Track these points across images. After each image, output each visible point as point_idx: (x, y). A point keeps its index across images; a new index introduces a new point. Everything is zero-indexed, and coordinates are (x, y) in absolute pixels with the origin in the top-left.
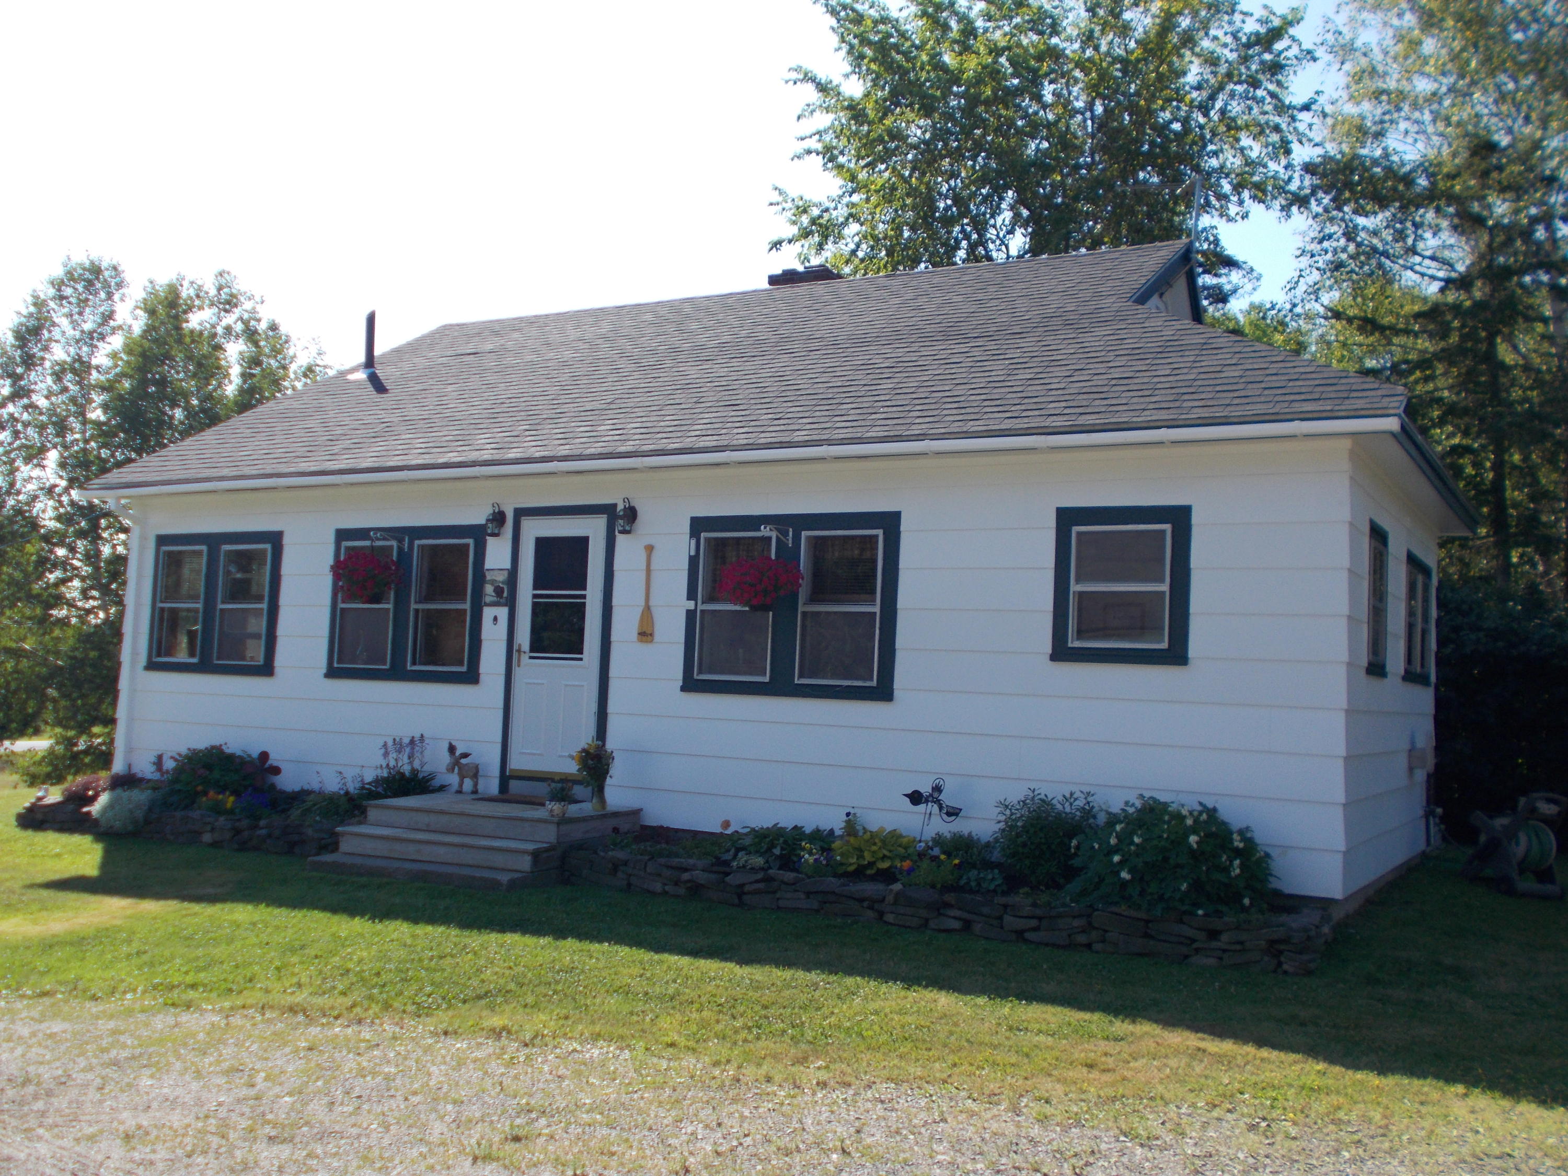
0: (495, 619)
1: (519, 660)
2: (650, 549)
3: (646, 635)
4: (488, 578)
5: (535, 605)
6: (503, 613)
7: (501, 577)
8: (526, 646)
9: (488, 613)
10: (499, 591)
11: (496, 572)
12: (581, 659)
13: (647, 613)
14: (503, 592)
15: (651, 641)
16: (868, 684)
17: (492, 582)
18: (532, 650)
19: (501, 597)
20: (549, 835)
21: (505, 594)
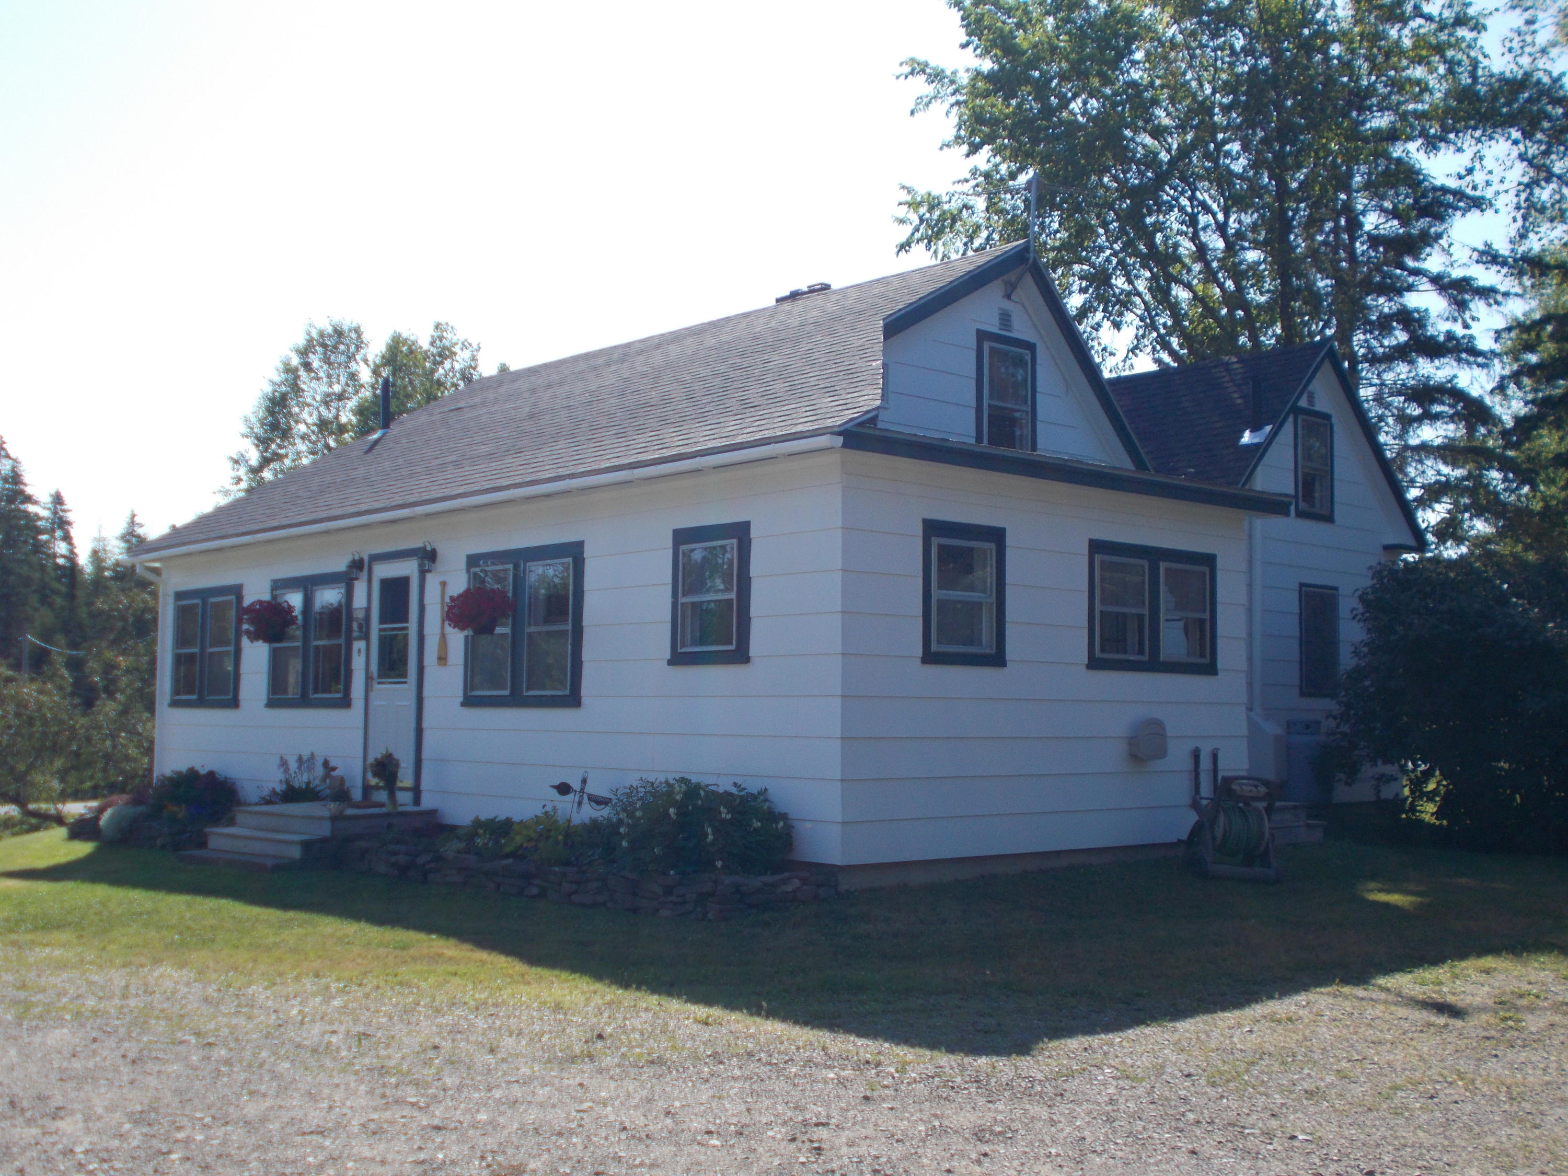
0: (359, 651)
1: (372, 686)
2: (443, 584)
3: (443, 659)
4: (355, 616)
5: (380, 636)
6: (363, 645)
7: (362, 615)
8: (375, 674)
9: (355, 646)
10: (360, 627)
11: (359, 611)
12: (405, 683)
13: (443, 640)
14: (363, 628)
15: (445, 664)
16: (564, 693)
17: (357, 620)
18: (379, 676)
19: (362, 632)
20: (325, 830)
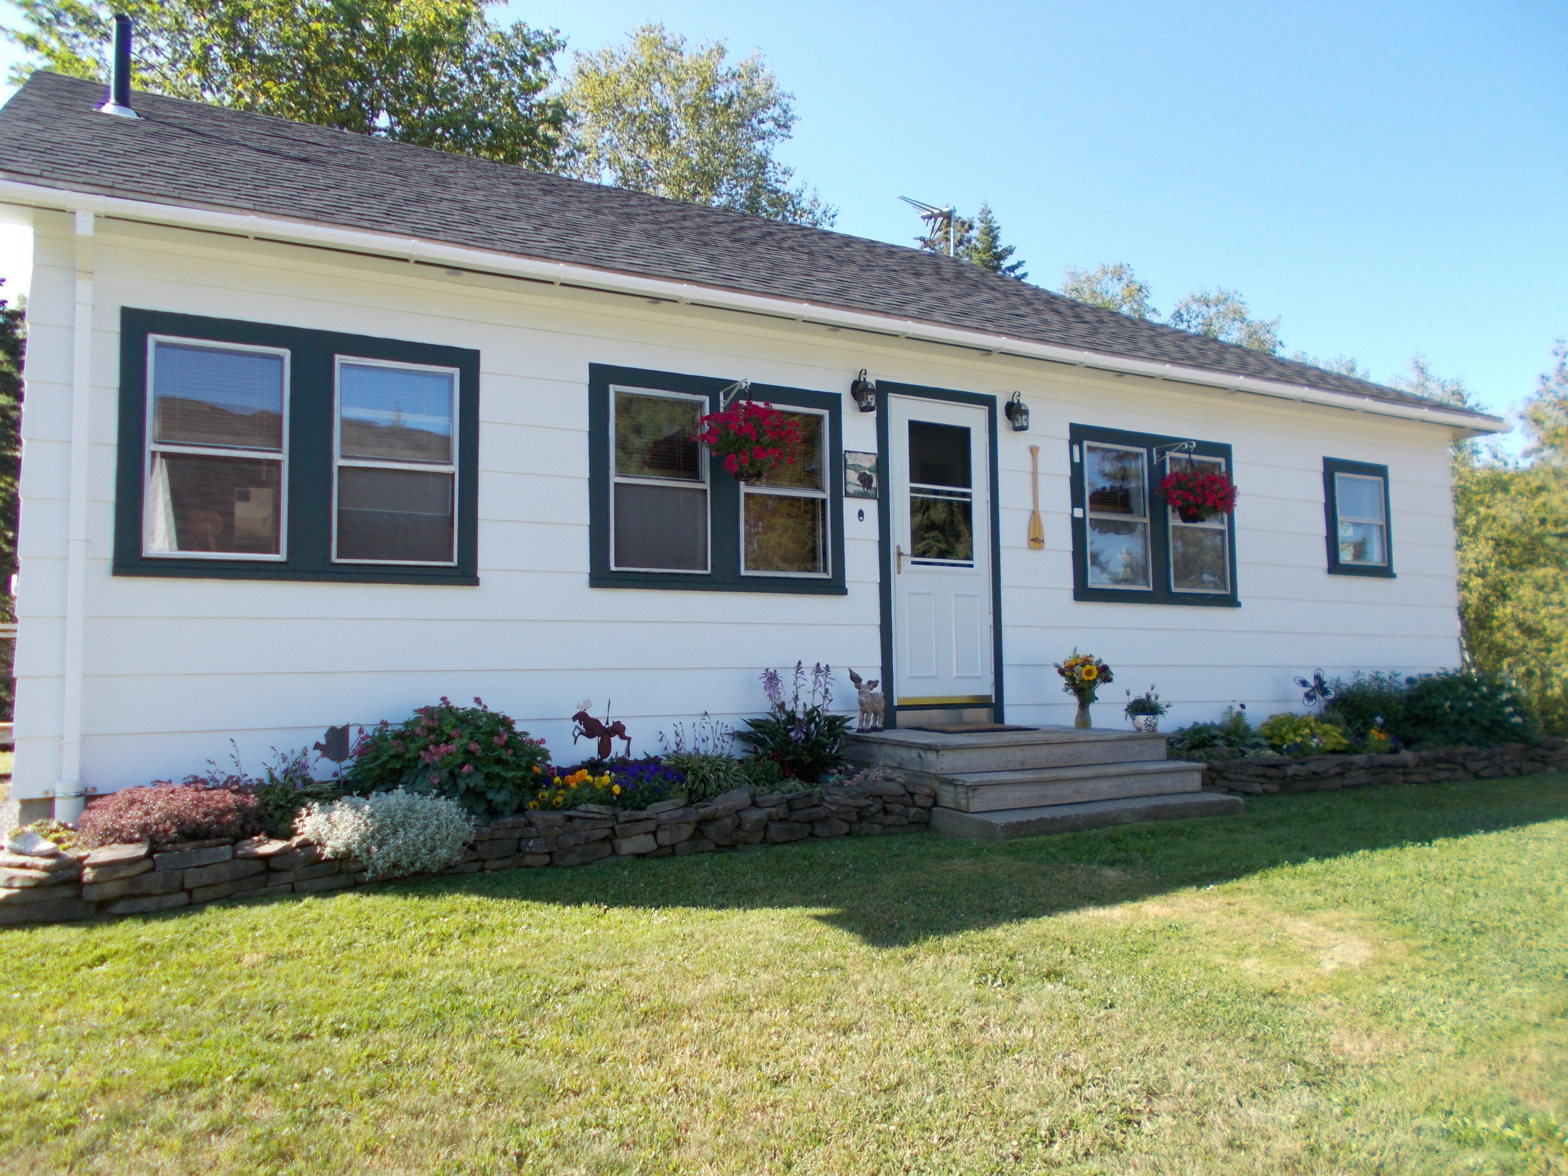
0: (861, 514)
1: (899, 566)
2: (1034, 451)
3: (1036, 541)
4: (850, 462)
5: (913, 500)
6: (871, 507)
7: (869, 463)
8: (907, 548)
9: (850, 506)
10: (865, 480)
11: (859, 456)
12: (971, 566)
13: (1035, 517)
14: (871, 481)
15: (1041, 548)
16: (1224, 592)
17: (855, 467)
18: (914, 554)
19: (870, 487)
21: (874, 484)
